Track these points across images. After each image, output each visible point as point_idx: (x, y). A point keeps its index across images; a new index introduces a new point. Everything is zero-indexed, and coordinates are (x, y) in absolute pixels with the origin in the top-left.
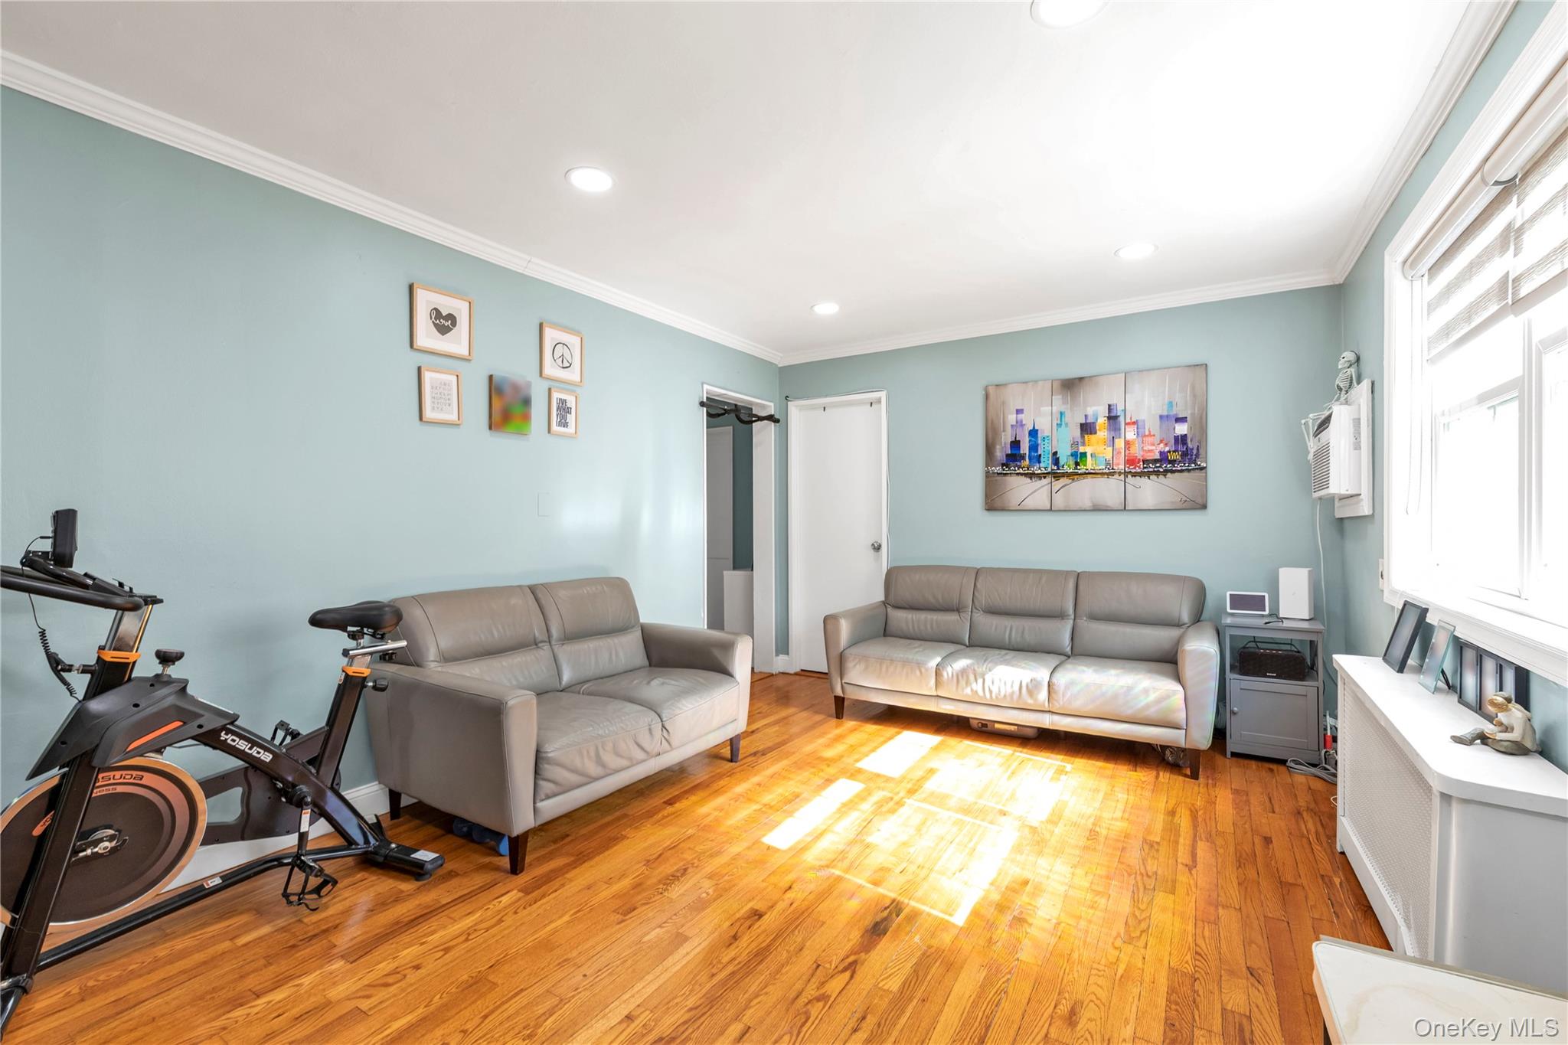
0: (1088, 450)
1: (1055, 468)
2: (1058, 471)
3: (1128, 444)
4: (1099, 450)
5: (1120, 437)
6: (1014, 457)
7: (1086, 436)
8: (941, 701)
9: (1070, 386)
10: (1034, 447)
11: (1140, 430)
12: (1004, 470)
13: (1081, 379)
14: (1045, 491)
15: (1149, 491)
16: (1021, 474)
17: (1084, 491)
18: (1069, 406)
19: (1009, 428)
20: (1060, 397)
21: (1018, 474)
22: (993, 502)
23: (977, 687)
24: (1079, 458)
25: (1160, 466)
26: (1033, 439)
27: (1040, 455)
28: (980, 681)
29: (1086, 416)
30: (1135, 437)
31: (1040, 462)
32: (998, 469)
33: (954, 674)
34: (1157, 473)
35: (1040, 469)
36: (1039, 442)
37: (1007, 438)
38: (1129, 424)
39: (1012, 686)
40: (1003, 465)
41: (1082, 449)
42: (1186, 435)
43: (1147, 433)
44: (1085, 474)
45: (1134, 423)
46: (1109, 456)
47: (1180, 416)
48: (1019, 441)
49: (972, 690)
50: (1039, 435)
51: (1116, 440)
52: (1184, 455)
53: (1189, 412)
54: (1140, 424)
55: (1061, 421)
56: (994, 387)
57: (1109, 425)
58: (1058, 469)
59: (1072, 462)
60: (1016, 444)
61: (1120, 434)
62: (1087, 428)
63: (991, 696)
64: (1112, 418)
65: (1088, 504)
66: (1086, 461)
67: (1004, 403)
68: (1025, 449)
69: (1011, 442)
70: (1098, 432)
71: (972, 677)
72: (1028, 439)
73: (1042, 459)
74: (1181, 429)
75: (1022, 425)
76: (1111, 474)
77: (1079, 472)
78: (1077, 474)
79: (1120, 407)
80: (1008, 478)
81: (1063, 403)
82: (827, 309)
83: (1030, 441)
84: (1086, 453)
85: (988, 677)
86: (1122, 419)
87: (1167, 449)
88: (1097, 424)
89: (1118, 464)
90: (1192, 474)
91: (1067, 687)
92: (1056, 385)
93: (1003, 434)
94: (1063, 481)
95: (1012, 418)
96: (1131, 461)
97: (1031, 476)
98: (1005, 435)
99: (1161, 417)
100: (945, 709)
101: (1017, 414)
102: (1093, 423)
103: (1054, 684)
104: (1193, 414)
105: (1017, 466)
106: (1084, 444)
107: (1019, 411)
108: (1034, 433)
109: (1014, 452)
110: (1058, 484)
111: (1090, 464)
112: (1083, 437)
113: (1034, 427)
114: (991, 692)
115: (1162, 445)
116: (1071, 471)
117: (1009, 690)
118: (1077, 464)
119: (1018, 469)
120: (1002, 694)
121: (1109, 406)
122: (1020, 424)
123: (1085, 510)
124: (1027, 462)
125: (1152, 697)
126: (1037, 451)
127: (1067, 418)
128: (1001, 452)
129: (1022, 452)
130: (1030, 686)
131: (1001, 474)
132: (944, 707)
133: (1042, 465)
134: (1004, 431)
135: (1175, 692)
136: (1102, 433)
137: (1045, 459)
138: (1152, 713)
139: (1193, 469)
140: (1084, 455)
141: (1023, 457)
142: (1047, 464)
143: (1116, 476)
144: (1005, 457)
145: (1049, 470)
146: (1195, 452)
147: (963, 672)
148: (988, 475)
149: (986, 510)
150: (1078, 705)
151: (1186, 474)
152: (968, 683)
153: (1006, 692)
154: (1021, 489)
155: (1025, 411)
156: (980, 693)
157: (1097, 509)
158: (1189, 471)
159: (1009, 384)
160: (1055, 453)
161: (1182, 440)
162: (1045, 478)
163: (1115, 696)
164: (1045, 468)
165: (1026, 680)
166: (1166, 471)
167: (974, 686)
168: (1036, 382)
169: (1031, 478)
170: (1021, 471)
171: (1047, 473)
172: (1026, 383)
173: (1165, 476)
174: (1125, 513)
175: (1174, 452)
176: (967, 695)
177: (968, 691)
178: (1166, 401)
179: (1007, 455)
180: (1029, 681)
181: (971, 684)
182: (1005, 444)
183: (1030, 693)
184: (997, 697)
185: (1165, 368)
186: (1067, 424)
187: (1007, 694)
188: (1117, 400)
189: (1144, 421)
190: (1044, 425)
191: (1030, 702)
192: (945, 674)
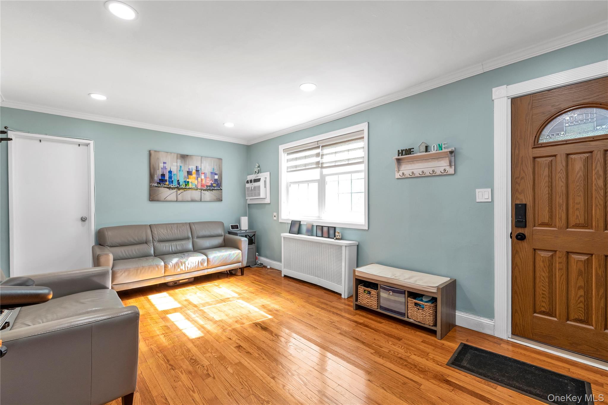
0: (190, 180)
1: (178, 186)
2: (180, 187)
3: (202, 180)
4: (193, 180)
5: (199, 177)
6: (162, 180)
7: (189, 176)
8: (167, 277)
9: (184, 157)
10: (170, 178)
11: (205, 176)
12: (158, 185)
13: (187, 155)
14: (175, 194)
15: (208, 195)
16: (166, 187)
17: (188, 195)
18: (183, 164)
19: (160, 169)
20: (180, 160)
21: (164, 187)
22: (153, 197)
23: (183, 267)
24: (187, 183)
25: (210, 188)
26: (170, 174)
27: (173, 181)
28: (184, 265)
29: (189, 169)
30: (204, 178)
31: (173, 183)
32: (156, 185)
33: (173, 265)
34: (210, 190)
35: (173, 186)
36: (172, 176)
37: (160, 172)
38: (202, 173)
39: (195, 263)
40: (158, 183)
41: (188, 180)
42: (217, 179)
43: (207, 177)
44: (189, 189)
45: (204, 173)
46: (196, 183)
47: (216, 173)
48: (165, 174)
49: (180, 269)
50: (172, 173)
51: (199, 178)
52: (217, 185)
53: (218, 172)
54: (205, 174)
55: (180, 169)
56: (154, 151)
57: (196, 173)
58: (179, 186)
59: (184, 184)
60: (163, 175)
61: (200, 177)
62: (189, 173)
63: (188, 269)
64: (197, 171)
65: (190, 199)
66: (189, 184)
67: (158, 158)
68: (167, 177)
69: (161, 174)
70: (193, 175)
71: (180, 264)
72: (168, 174)
73: (174, 182)
74: (216, 177)
75: (166, 169)
76: (197, 189)
77: (187, 188)
78: (186, 189)
79: (200, 168)
80: (160, 188)
81: (181, 163)
82: (99, 97)
83: (169, 175)
84: (189, 181)
85: (187, 263)
86: (200, 171)
87: (213, 183)
88: (193, 172)
89: (199, 186)
90: (219, 191)
91: (213, 259)
92: (179, 156)
93: (158, 171)
94: (181, 191)
95: (161, 165)
96: (202, 185)
97: (169, 188)
98: (159, 172)
99: (211, 172)
100: (168, 280)
101: (164, 164)
102: (191, 171)
103: (209, 259)
104: (219, 173)
105: (164, 184)
106: (188, 178)
107: (164, 163)
108: (170, 172)
109: (162, 178)
110: (179, 192)
111: (190, 185)
112: (188, 176)
113: (170, 170)
114: (188, 268)
115: (211, 181)
116: (184, 187)
117: (194, 265)
118: (186, 185)
119: (164, 185)
120: (192, 267)
121: (196, 166)
122: (165, 168)
123: (189, 201)
124: (167, 183)
125: (235, 255)
126: (171, 179)
127: (183, 168)
128: (157, 177)
129: (166, 179)
130: (202, 262)
131: (157, 186)
132: (168, 279)
133: (174, 184)
134: (158, 170)
135: (240, 253)
136: (194, 175)
137: (175, 182)
138: (235, 260)
139: (219, 189)
140: (188, 182)
141: (166, 181)
142: (175, 184)
143: (198, 190)
144: (159, 180)
145: (176, 186)
146: (220, 184)
147: (177, 264)
148: (151, 187)
149: (150, 201)
150: (216, 263)
151: (217, 191)
152: (179, 267)
153: (193, 266)
154: (165, 193)
155: (167, 163)
156: (184, 269)
157: (193, 201)
158: (218, 190)
159: (161, 151)
160: (178, 181)
161: (216, 180)
162: (175, 189)
163: (226, 258)
164: (175, 186)
165: (200, 260)
166: (213, 189)
167: (181, 268)
168: (171, 153)
169: (169, 189)
170: (165, 186)
171: (176, 188)
172: (167, 152)
173: (212, 191)
174: (201, 202)
175: (215, 184)
176: (178, 272)
177: (179, 270)
178: (212, 168)
179: (160, 179)
180: (201, 260)
181: (180, 267)
182: (159, 175)
183: (202, 264)
184: (190, 269)
185: (212, 158)
186: (182, 171)
187: (194, 267)
188: (198, 165)
189: (206, 173)
190: (174, 169)
191: (201, 267)
192: (169, 266)
